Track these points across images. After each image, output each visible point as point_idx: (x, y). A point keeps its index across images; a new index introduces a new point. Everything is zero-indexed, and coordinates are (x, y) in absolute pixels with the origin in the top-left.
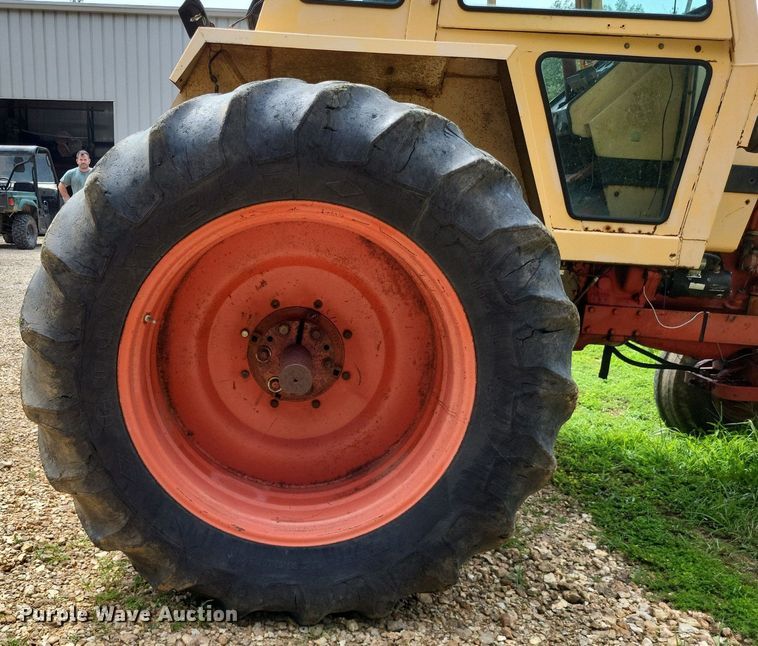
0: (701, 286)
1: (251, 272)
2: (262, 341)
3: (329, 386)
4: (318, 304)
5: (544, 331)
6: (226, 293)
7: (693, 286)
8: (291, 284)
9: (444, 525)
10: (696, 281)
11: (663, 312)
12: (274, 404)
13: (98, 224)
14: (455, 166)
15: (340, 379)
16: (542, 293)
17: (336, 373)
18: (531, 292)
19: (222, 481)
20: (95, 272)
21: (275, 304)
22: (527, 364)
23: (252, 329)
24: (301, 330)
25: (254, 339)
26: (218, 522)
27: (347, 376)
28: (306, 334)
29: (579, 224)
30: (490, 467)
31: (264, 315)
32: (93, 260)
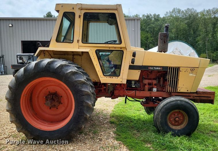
0: (134, 86)
1: (45, 87)
2: (47, 98)
3: (59, 105)
4: (56, 92)
5: (83, 95)
6: (41, 90)
7: (133, 86)
8: (52, 89)
9: (71, 126)
10: (133, 85)
11: (128, 91)
12: (50, 108)
13: (16, 81)
14: (68, 72)
15: (61, 104)
16: (82, 90)
17: (60, 103)
18: (81, 90)
19: (40, 121)
20: (16, 89)
21: (49, 92)
22: (81, 100)
23: (46, 96)
24: (53, 96)
25: (46, 98)
26: (37, 127)
27: (62, 103)
28: (54, 97)
29: (105, 77)
30: (77, 116)
31: (47, 94)
32: (16, 87)
